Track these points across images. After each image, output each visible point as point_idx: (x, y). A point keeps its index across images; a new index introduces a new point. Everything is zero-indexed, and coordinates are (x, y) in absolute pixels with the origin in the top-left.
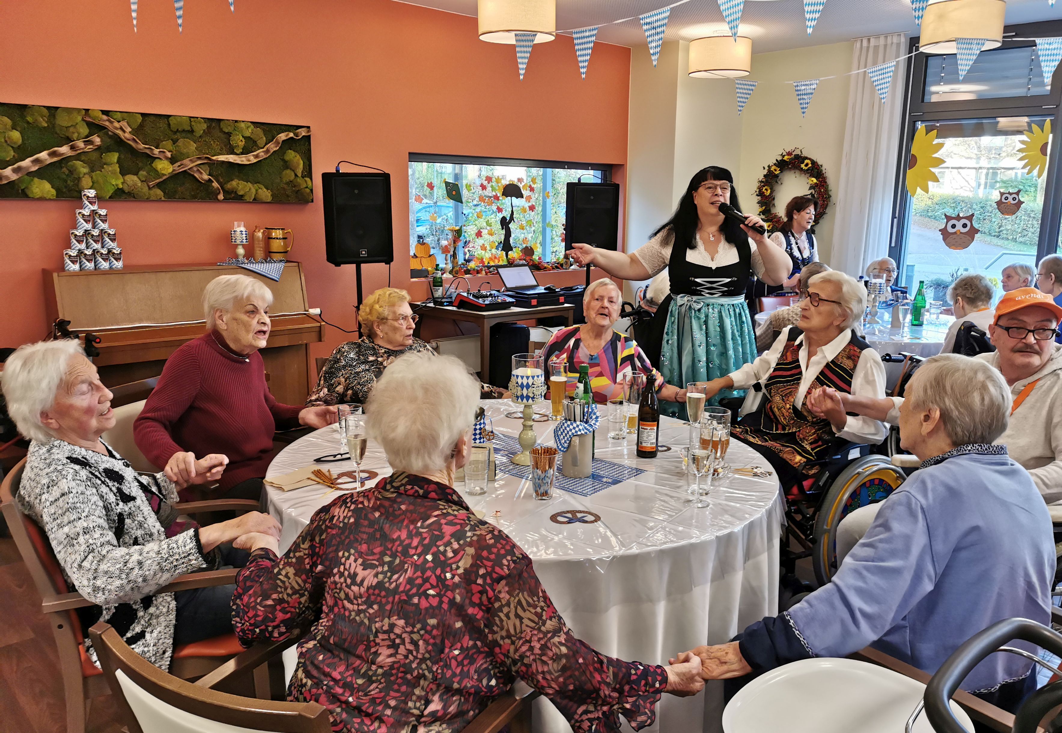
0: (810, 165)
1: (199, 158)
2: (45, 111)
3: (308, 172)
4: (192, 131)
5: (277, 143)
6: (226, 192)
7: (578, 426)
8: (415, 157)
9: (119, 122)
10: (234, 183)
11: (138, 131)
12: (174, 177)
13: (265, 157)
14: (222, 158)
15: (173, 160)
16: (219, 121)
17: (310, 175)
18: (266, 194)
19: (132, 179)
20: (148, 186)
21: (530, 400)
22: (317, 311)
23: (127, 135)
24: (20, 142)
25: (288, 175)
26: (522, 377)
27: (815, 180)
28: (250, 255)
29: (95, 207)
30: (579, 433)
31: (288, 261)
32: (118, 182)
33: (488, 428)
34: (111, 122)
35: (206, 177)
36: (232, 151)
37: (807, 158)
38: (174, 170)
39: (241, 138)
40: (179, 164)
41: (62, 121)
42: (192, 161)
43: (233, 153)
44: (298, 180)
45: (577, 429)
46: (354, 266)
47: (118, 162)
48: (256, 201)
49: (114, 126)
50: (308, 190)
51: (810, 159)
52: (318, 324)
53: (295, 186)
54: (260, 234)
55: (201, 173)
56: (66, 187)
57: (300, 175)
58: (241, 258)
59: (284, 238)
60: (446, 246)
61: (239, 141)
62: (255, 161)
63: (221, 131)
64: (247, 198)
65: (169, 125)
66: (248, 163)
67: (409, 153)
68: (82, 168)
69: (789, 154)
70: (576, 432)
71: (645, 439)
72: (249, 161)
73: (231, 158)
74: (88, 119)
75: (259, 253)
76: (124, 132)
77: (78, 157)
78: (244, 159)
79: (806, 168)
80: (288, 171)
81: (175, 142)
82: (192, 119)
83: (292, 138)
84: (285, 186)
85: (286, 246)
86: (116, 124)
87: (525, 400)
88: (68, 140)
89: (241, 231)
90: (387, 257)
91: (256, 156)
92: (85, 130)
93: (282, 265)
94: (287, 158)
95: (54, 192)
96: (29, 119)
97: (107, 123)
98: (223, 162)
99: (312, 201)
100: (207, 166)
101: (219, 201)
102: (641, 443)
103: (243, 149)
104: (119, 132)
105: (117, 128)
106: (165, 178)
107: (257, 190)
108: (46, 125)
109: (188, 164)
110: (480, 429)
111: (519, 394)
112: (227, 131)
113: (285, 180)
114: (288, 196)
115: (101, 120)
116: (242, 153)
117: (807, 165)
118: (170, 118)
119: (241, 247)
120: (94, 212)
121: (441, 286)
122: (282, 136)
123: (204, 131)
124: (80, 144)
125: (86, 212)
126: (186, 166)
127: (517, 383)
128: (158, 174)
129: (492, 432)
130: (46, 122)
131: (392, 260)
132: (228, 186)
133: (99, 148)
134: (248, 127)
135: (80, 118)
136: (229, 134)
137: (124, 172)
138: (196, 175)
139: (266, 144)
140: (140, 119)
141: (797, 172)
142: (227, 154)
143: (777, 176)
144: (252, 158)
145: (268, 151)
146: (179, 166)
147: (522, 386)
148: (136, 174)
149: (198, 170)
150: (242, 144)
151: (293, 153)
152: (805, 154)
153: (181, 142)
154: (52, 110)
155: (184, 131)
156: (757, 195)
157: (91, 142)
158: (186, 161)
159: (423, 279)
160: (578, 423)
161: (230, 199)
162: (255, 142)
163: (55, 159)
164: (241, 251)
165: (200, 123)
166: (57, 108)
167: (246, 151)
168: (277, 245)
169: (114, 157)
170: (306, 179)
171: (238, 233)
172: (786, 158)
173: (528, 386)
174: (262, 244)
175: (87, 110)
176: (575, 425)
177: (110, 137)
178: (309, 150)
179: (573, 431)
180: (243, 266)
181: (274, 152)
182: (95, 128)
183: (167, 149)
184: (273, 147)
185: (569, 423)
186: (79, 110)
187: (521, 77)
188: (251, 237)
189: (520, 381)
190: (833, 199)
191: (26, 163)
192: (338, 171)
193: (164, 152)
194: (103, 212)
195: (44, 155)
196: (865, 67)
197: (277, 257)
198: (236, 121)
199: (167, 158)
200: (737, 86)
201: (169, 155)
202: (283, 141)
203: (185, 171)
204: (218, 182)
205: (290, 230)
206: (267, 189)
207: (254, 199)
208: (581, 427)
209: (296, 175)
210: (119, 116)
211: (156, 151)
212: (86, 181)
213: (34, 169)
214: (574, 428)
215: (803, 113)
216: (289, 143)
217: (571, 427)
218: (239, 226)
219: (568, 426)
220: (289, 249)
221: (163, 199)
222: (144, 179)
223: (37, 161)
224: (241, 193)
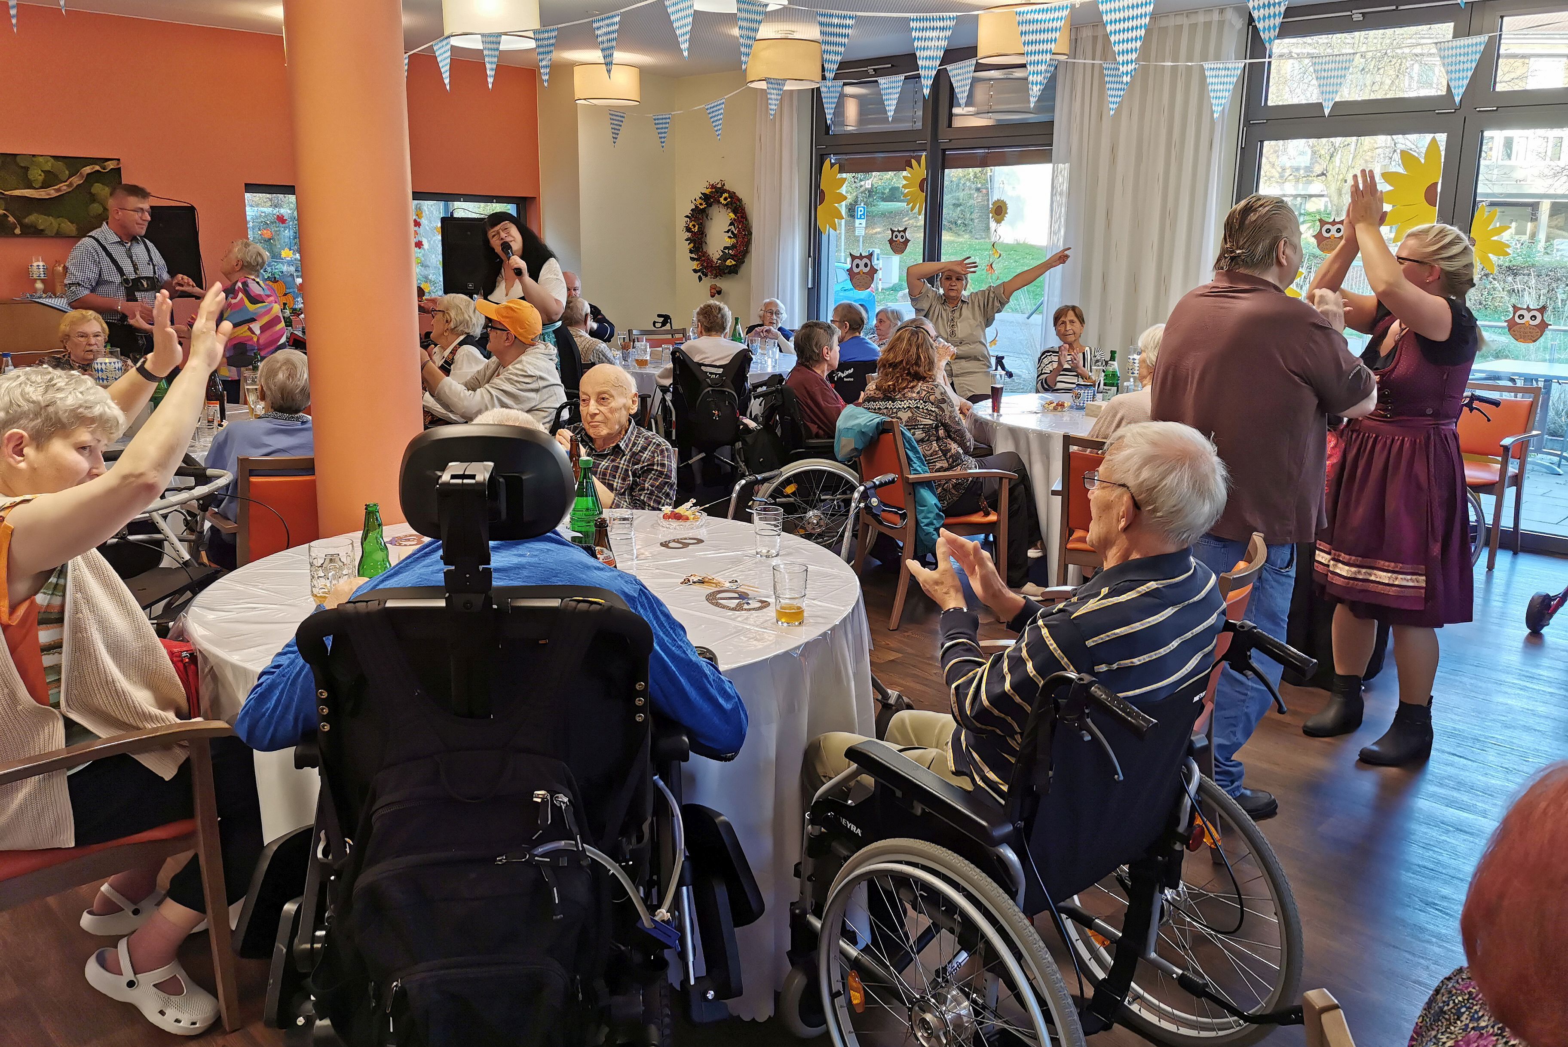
0: (729, 198)
5: (81, 175)
6: (23, 226)
8: (255, 188)
10: (33, 218)
13: (68, 191)
14: (17, 193)
16: (15, 156)
18: (67, 227)
25: (99, 208)
27: (735, 215)
28: (50, 288)
36: (30, 186)
37: (726, 190)
39: (40, 172)
48: (58, 235)
51: (729, 191)
58: (38, 293)
61: (37, 175)
62: (56, 195)
63: (17, 165)
64: (48, 233)
66: (48, 197)
67: (245, 184)
69: (711, 186)
73: (28, 193)
78: (42, 193)
79: (727, 202)
80: (96, 205)
83: (98, 171)
84: (93, 220)
89: (40, 264)
91: (58, 190)
94: (93, 190)
98: (18, 197)
101: (16, 236)
103: (42, 183)
107: (59, 224)
112: (22, 165)
113: (93, 213)
116: (42, 188)
117: (726, 198)
119: (39, 282)
122: (88, 170)
132: (26, 221)
134: (47, 162)
136: (26, 169)
139: (69, 178)
141: (720, 206)
142: (24, 189)
143: (704, 211)
144: (52, 192)
145: (71, 184)
150: (41, 178)
151: (100, 186)
152: (723, 186)
156: (686, 231)
161: (29, 234)
162: (56, 176)
164: (39, 286)
167: (45, 186)
172: (708, 191)
180: (39, 300)
181: (78, 185)
184: (76, 181)
188: (48, 271)
198: (34, 156)
202: (88, 174)
204: (14, 216)
206: (72, 223)
207: (56, 233)
216: (93, 177)
224: (41, 228)
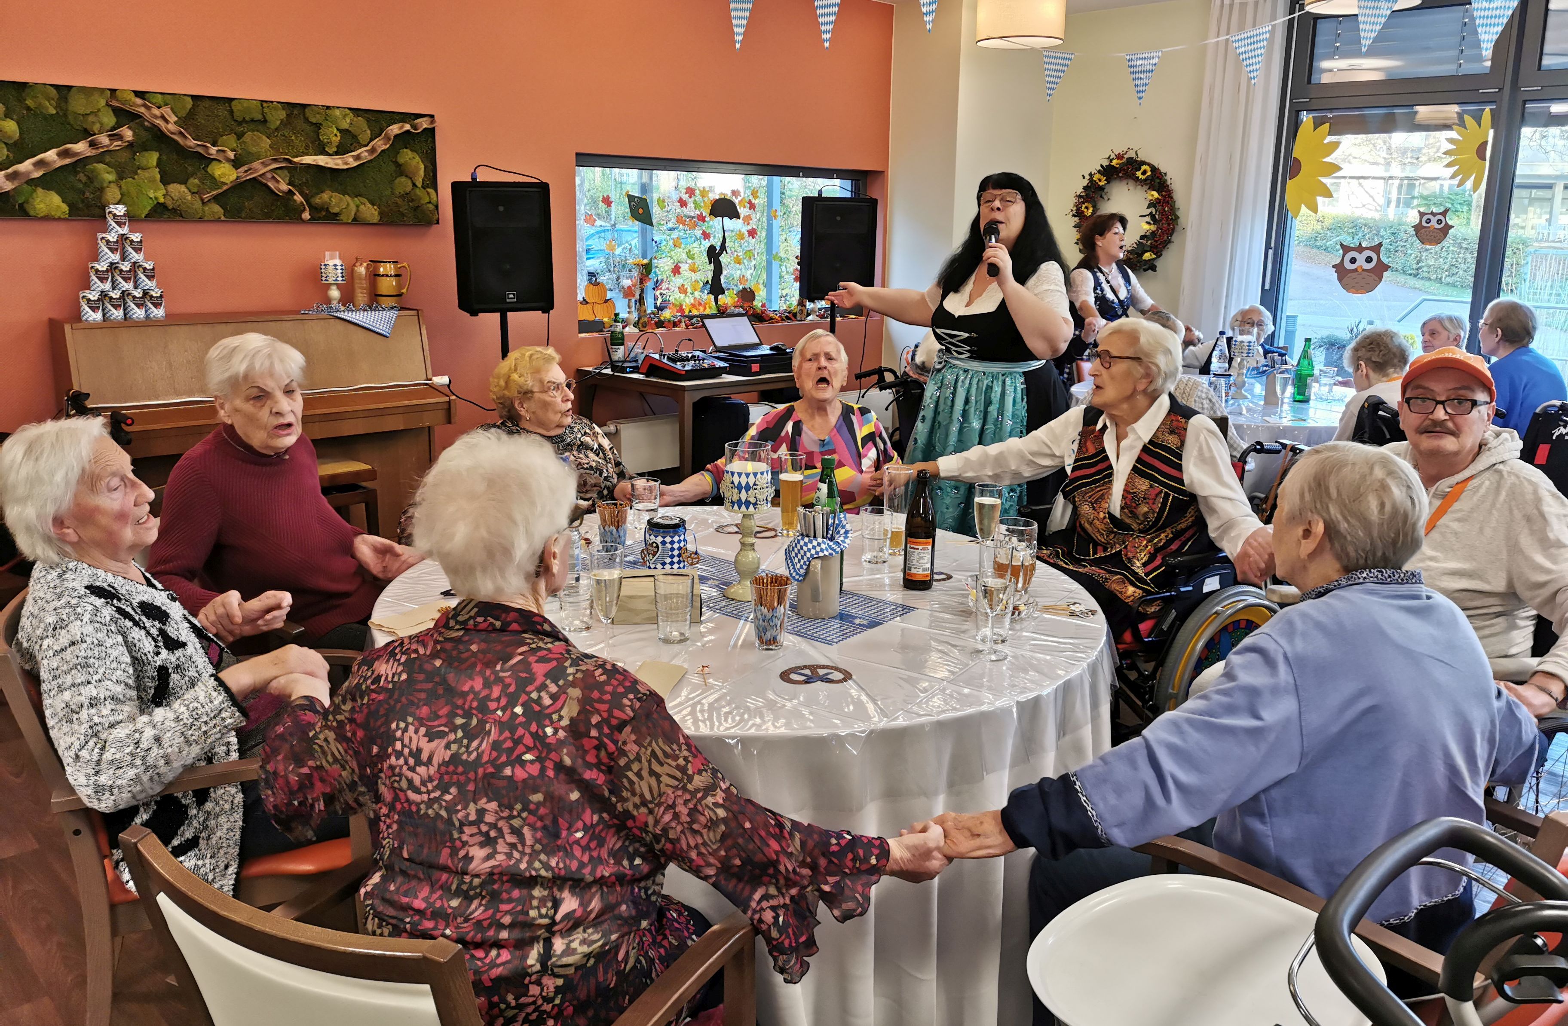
0: (1149, 173)
1: (275, 160)
2: (54, 92)
3: (432, 181)
4: (265, 121)
5: (387, 137)
6: (314, 209)
7: (819, 544)
8: (585, 159)
9: (159, 107)
10: (325, 196)
11: (187, 121)
12: (239, 186)
13: (370, 158)
14: (308, 160)
15: (236, 163)
16: (304, 106)
17: (434, 185)
18: (371, 212)
19: (178, 190)
20: (202, 200)
21: (751, 508)
22: (445, 380)
23: (171, 127)
24: (17, 135)
25: (403, 185)
26: (740, 475)
27: (1155, 194)
28: (348, 299)
29: (125, 230)
30: (821, 554)
31: (403, 309)
32: (158, 194)
33: (691, 547)
34: (148, 108)
35: (284, 187)
36: (321, 150)
37: (1144, 163)
38: (238, 178)
39: (335, 131)
40: (245, 168)
41: (78, 105)
42: (265, 164)
43: (324, 152)
44: (418, 191)
45: (818, 549)
46: (498, 315)
47: (159, 164)
48: (357, 221)
49: (153, 114)
50: (431, 207)
51: (1149, 164)
52: (447, 399)
53: (412, 200)
54: (362, 270)
55: (278, 182)
56: (83, 201)
57: (419, 184)
58: (334, 304)
59: (396, 276)
60: (629, 287)
61: (333, 136)
62: (356, 164)
63: (306, 120)
64: (344, 218)
65: (231, 112)
66: (345, 167)
67: (577, 154)
68: (107, 175)
69: (1119, 157)
70: (817, 553)
71: (915, 562)
72: (346, 164)
73: (322, 160)
74: (114, 103)
75: (361, 297)
76: (167, 121)
77: (99, 158)
78: (340, 161)
79: (1144, 177)
80: (403, 179)
81: (240, 136)
82: (265, 105)
83: (408, 132)
84: (400, 201)
85: (400, 286)
86: (156, 112)
87: (743, 507)
88: (86, 134)
89: (335, 265)
90: (547, 305)
91: (357, 158)
92: (109, 120)
93: (394, 314)
94: (401, 160)
95: (65, 208)
96: (29, 102)
97: (142, 110)
98: (309, 166)
99: (438, 223)
100: (286, 172)
101: (304, 221)
102: (910, 569)
103: (338, 147)
104: (160, 122)
105: (156, 117)
106: (225, 188)
107: (358, 206)
108: (54, 112)
109: (259, 169)
110: (680, 548)
111: (735, 498)
112: (314, 120)
113: (399, 190)
114: (403, 215)
115: (135, 105)
116: (337, 153)
117: (1144, 173)
118: (234, 103)
119: (334, 287)
120: (123, 238)
121: (622, 344)
122: (395, 129)
123: (282, 121)
124: (104, 139)
125: (112, 237)
126: (256, 171)
127: (733, 483)
128: (215, 182)
129: (696, 553)
130: (55, 108)
131: (552, 307)
132: (317, 200)
133: (131, 145)
134: (345, 116)
135: (103, 103)
136: (318, 126)
137: (166, 180)
138: (271, 184)
139: (371, 140)
140: (189, 103)
141: (1131, 182)
142: (315, 155)
143: (1102, 189)
144: (351, 160)
145: (373, 150)
146: (246, 171)
147: (739, 487)
148: (184, 182)
149: (273, 177)
150: (336, 140)
151: (409, 152)
152: (1142, 157)
153: (248, 137)
154: (64, 91)
155: (252, 120)
156: (1074, 216)
157: (120, 137)
158: (256, 165)
159: (596, 335)
160: (820, 540)
161: (320, 218)
162: (355, 137)
163: (67, 161)
164: (335, 293)
165: (275, 109)
166: (70, 88)
167: (341, 150)
168: (387, 285)
169: (153, 158)
170: (430, 190)
171: (331, 267)
172: (1114, 162)
173: (748, 488)
174: (365, 283)
175: (113, 91)
176: (815, 543)
177: (147, 129)
178: (433, 149)
179: (813, 552)
180: (338, 314)
181: (383, 151)
182: (125, 116)
183: (229, 147)
184: (380, 144)
185: (806, 539)
186: (102, 90)
187: (738, 46)
188: (349, 273)
189: (736, 479)
190: (1182, 221)
191: (26, 166)
192: (474, 179)
193: (224, 151)
194: (136, 237)
195: (51, 155)
196: (1228, 34)
197: (386, 302)
198: (328, 107)
199: (228, 160)
200: (1046, 60)
201: (231, 155)
202: (396, 136)
203: (254, 178)
204: (301, 194)
205: (405, 264)
206: (373, 204)
207: (355, 219)
208: (823, 546)
209: (414, 185)
210: (159, 99)
211: (213, 150)
212: (113, 193)
213: (37, 174)
214: (814, 547)
215: (1140, 98)
216: (404, 139)
217: (810, 546)
218: (332, 258)
219: (806, 544)
220: (404, 291)
221: (223, 218)
222: (195, 190)
223: (40, 164)
224: (336, 210)
